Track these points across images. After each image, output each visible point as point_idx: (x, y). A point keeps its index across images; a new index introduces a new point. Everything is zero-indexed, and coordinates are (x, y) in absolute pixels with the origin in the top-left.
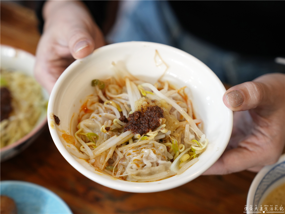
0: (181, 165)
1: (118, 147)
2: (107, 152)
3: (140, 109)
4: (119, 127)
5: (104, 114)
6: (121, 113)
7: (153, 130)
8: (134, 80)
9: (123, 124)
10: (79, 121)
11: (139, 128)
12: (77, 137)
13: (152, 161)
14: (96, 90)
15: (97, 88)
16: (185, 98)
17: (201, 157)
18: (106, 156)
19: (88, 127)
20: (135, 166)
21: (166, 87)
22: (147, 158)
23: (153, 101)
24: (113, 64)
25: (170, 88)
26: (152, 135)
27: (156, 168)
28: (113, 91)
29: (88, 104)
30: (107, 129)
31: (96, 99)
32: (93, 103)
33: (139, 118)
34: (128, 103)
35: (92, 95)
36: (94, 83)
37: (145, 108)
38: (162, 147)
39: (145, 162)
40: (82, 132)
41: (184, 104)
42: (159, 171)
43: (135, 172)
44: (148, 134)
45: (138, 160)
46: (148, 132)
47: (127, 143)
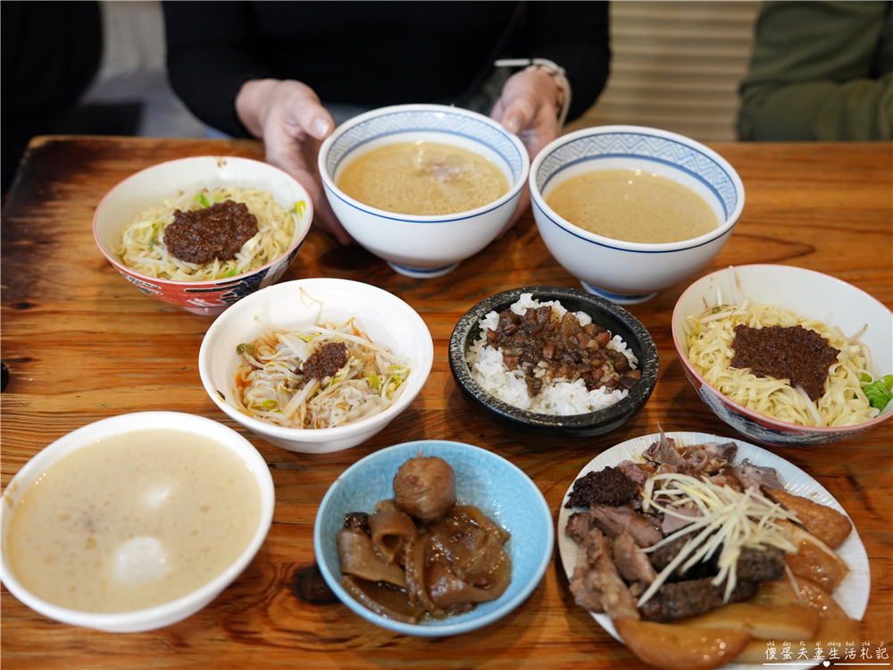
0: (390, 395)
1: (308, 402)
2: (298, 410)
3: (314, 352)
4: (297, 382)
5: (270, 377)
7: (342, 366)
9: (300, 377)
10: (242, 396)
11: (324, 372)
12: (253, 410)
13: (358, 399)
14: (245, 358)
15: (247, 355)
17: (409, 379)
18: (300, 416)
19: (259, 397)
20: (340, 411)
22: (351, 397)
23: (325, 341)
26: (343, 373)
27: (365, 405)
28: (266, 353)
29: (243, 377)
31: (249, 368)
32: (248, 374)
33: (318, 361)
34: (294, 356)
35: (242, 367)
36: (240, 349)
37: (320, 349)
38: (361, 383)
39: (350, 402)
40: (254, 403)
42: (370, 408)
43: (344, 418)
44: (337, 374)
45: (341, 404)
46: (337, 371)
47: (316, 394)
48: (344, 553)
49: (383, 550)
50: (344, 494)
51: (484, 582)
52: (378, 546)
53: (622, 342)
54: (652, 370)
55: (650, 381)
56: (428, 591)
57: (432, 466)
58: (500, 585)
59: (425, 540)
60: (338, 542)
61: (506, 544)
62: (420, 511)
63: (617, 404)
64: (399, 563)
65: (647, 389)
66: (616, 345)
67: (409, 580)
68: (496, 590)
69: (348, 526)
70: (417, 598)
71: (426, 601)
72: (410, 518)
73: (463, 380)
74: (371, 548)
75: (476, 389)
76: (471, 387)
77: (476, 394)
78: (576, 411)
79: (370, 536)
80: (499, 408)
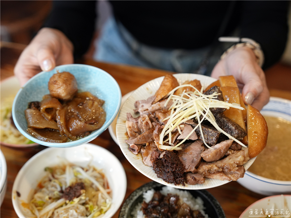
1: (55, 209)
4: (58, 196)
6: (61, 188)
7: (77, 197)
8: (72, 166)
9: (61, 194)
12: (32, 204)
15: (48, 172)
16: (103, 176)
19: (39, 198)
21: (91, 170)
23: (80, 179)
24: (58, 157)
25: (94, 170)
26: (76, 200)
28: (59, 173)
29: (43, 183)
30: (50, 198)
31: (47, 179)
32: (45, 182)
36: (46, 169)
38: (83, 208)
40: (35, 200)
41: (101, 180)
44: (74, 200)
46: (74, 198)
47: (62, 206)
48: (28, 119)
49: (46, 115)
50: (26, 94)
51: (93, 122)
52: (43, 113)
56: (68, 129)
57: (63, 76)
58: (101, 123)
59: (65, 108)
60: (25, 114)
61: (103, 106)
62: (61, 96)
64: (54, 119)
67: (59, 126)
68: (99, 125)
69: (30, 107)
70: (63, 133)
71: (68, 133)
72: (57, 100)
74: (40, 114)
79: (40, 110)
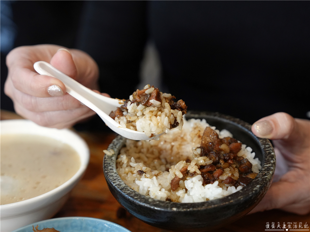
53: (252, 152)
54: (266, 172)
55: (263, 180)
63: (228, 197)
65: (258, 186)
66: (246, 154)
73: (107, 173)
75: (115, 180)
76: (111, 178)
77: (114, 183)
78: (193, 200)
80: (128, 194)
